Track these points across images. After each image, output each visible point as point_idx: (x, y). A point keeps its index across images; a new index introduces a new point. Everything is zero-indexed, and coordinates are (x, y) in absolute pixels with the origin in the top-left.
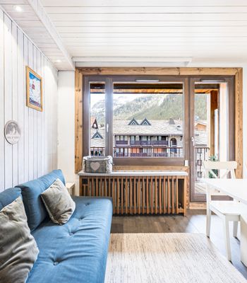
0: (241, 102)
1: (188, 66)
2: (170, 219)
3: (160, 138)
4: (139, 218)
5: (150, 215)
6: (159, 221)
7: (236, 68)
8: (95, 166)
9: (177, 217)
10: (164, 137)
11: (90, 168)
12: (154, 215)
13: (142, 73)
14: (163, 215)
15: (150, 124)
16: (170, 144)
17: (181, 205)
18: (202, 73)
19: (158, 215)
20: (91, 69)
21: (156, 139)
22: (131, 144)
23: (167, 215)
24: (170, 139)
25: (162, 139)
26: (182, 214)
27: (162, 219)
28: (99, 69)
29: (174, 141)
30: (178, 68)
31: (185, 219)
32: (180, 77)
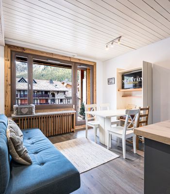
0: (96, 78)
1: (75, 57)
2: (68, 135)
3: (44, 93)
4: (52, 137)
5: (58, 135)
6: (63, 137)
7: (94, 62)
8: (25, 111)
9: (71, 134)
10: (46, 92)
11: (21, 112)
12: (60, 134)
13: (51, 56)
14: (65, 134)
15: (36, 83)
16: (51, 97)
17: (73, 128)
18: (81, 62)
19: (62, 134)
20: (18, 47)
21: (41, 93)
22: (20, 97)
23: (67, 133)
24: (50, 93)
25: (45, 93)
26: (73, 132)
27: (65, 136)
28: (23, 49)
29: (53, 95)
30: (70, 57)
31: (75, 134)
32: (70, 62)
